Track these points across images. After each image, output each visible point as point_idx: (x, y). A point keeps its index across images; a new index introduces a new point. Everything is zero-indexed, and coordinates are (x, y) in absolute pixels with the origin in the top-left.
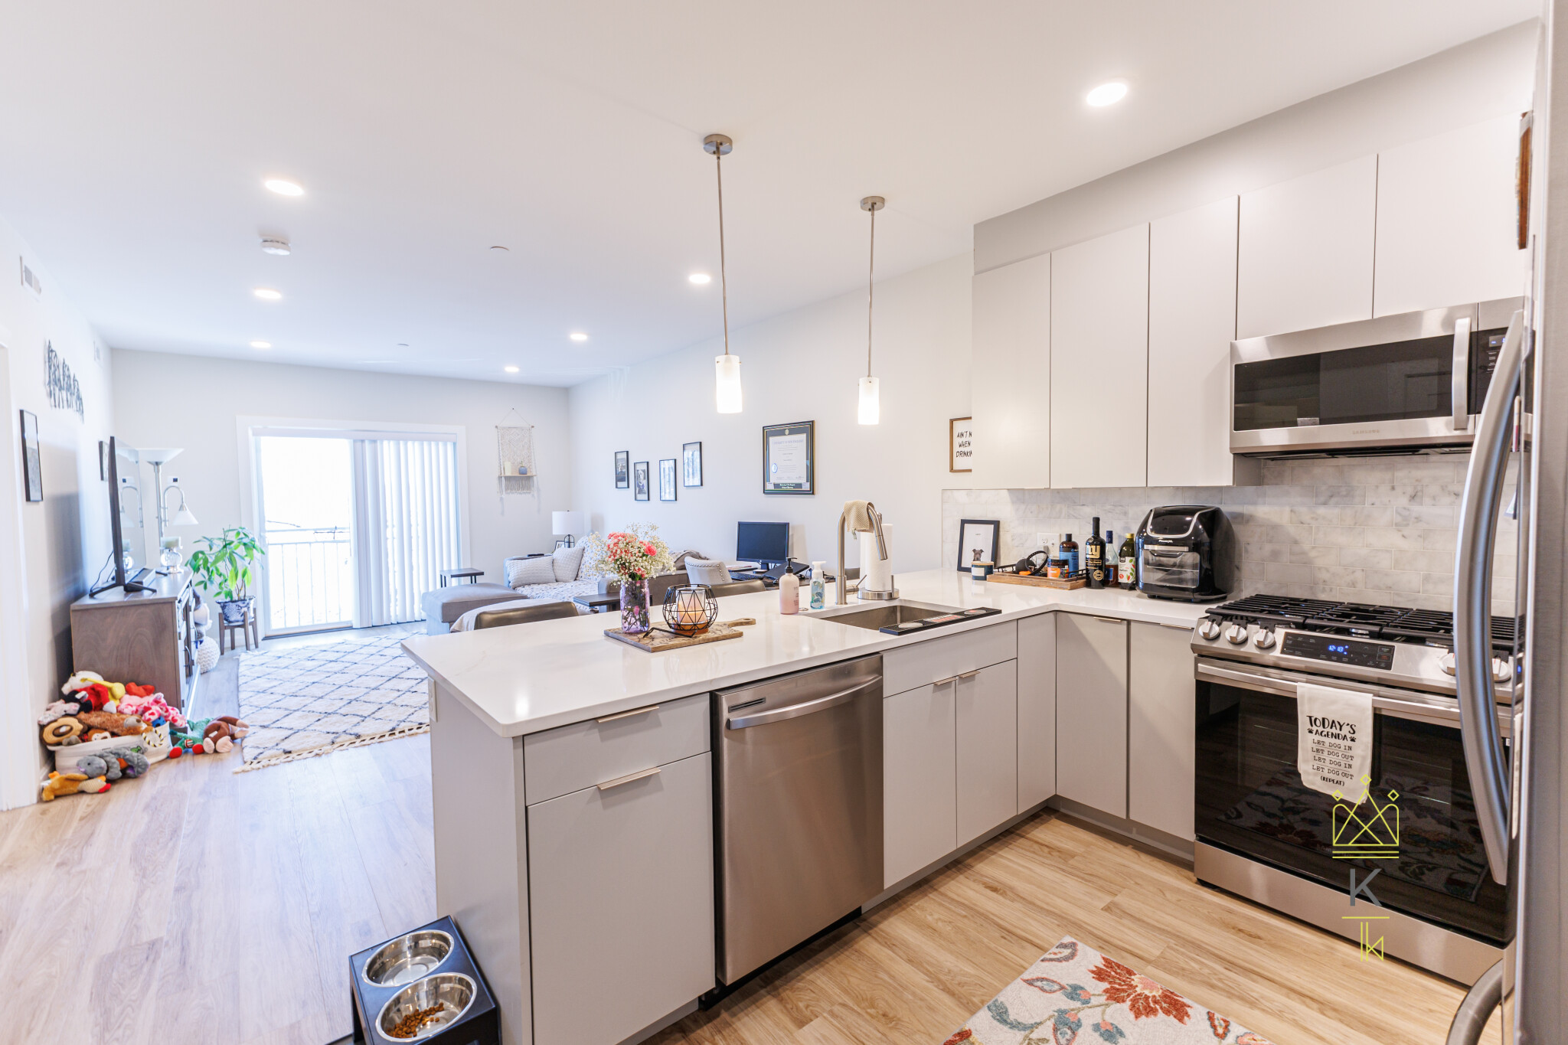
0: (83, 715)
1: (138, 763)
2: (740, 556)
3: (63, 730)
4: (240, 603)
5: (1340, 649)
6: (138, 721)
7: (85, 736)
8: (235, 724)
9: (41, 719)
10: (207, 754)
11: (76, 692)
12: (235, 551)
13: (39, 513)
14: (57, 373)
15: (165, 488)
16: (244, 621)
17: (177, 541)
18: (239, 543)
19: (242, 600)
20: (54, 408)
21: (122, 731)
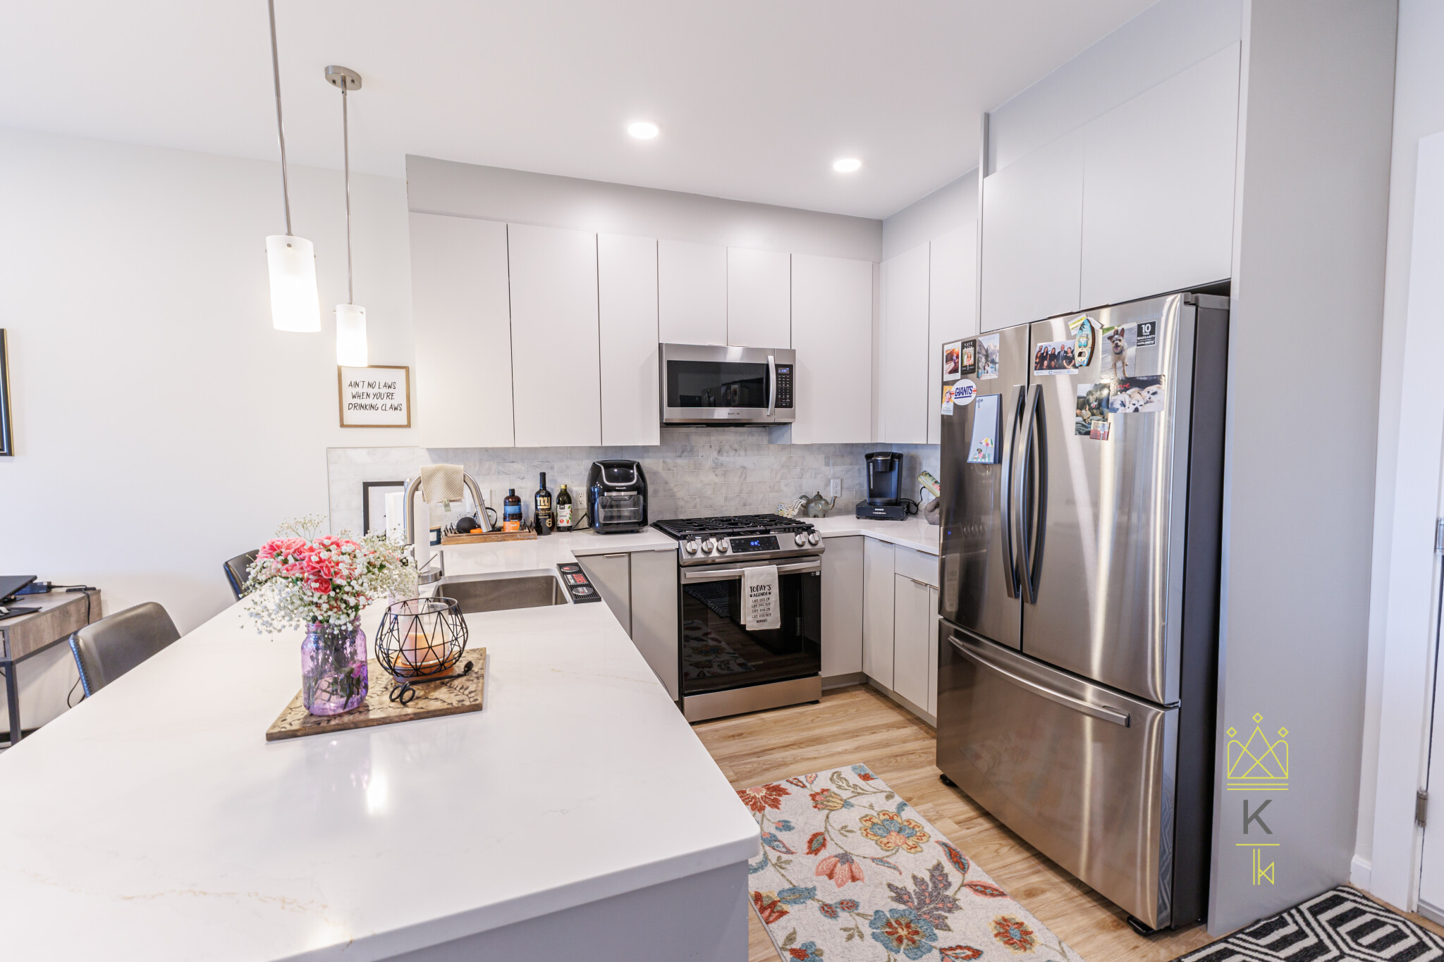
5: (756, 543)
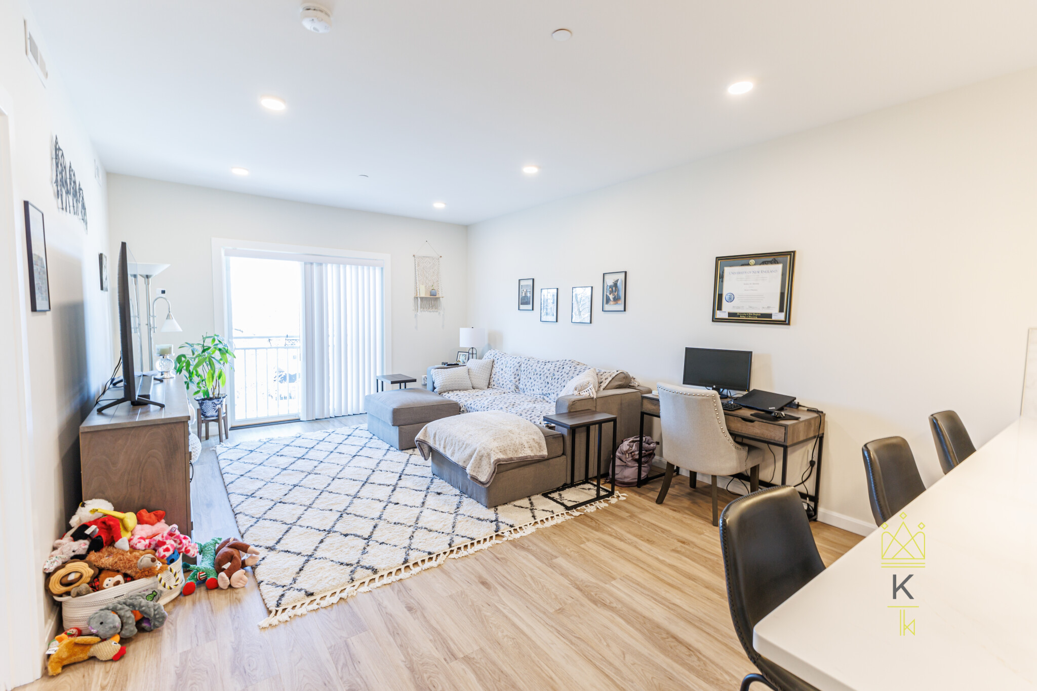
0: (93, 556)
1: (155, 615)
2: (687, 380)
3: (72, 577)
4: (215, 401)
6: (153, 560)
7: (95, 585)
8: (246, 551)
9: (46, 567)
10: (222, 589)
11: (85, 526)
12: (213, 356)
13: (46, 323)
14: (64, 173)
15: (155, 298)
16: (218, 416)
17: (170, 348)
18: (215, 348)
19: (216, 398)
20: (61, 210)
21: (136, 573)
